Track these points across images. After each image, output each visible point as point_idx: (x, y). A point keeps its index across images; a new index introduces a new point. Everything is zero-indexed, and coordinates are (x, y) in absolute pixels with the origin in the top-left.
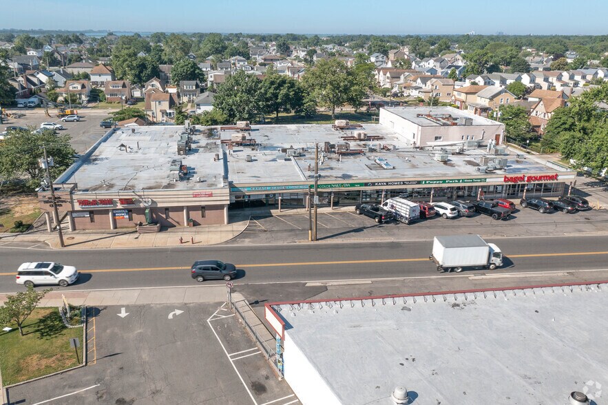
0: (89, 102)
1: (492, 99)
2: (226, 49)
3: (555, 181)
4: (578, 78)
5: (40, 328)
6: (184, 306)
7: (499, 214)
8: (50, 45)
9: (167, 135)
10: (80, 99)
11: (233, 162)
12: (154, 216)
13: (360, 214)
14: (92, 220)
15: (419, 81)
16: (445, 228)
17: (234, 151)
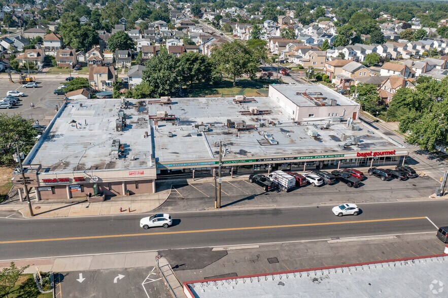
0: (43, 67)
1: (353, 72)
2: (151, 14)
3: (394, 155)
4: (419, 47)
5: (21, 293)
6: (125, 271)
7: (352, 183)
8: (8, 6)
9: (107, 109)
10: (36, 64)
11: (158, 137)
12: (100, 188)
13: (252, 182)
14: (54, 193)
15: (300, 51)
16: (313, 195)
17: (159, 126)
